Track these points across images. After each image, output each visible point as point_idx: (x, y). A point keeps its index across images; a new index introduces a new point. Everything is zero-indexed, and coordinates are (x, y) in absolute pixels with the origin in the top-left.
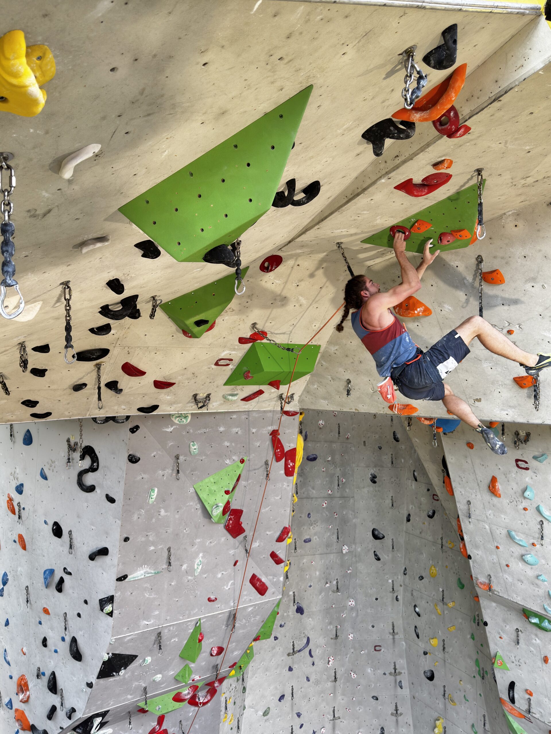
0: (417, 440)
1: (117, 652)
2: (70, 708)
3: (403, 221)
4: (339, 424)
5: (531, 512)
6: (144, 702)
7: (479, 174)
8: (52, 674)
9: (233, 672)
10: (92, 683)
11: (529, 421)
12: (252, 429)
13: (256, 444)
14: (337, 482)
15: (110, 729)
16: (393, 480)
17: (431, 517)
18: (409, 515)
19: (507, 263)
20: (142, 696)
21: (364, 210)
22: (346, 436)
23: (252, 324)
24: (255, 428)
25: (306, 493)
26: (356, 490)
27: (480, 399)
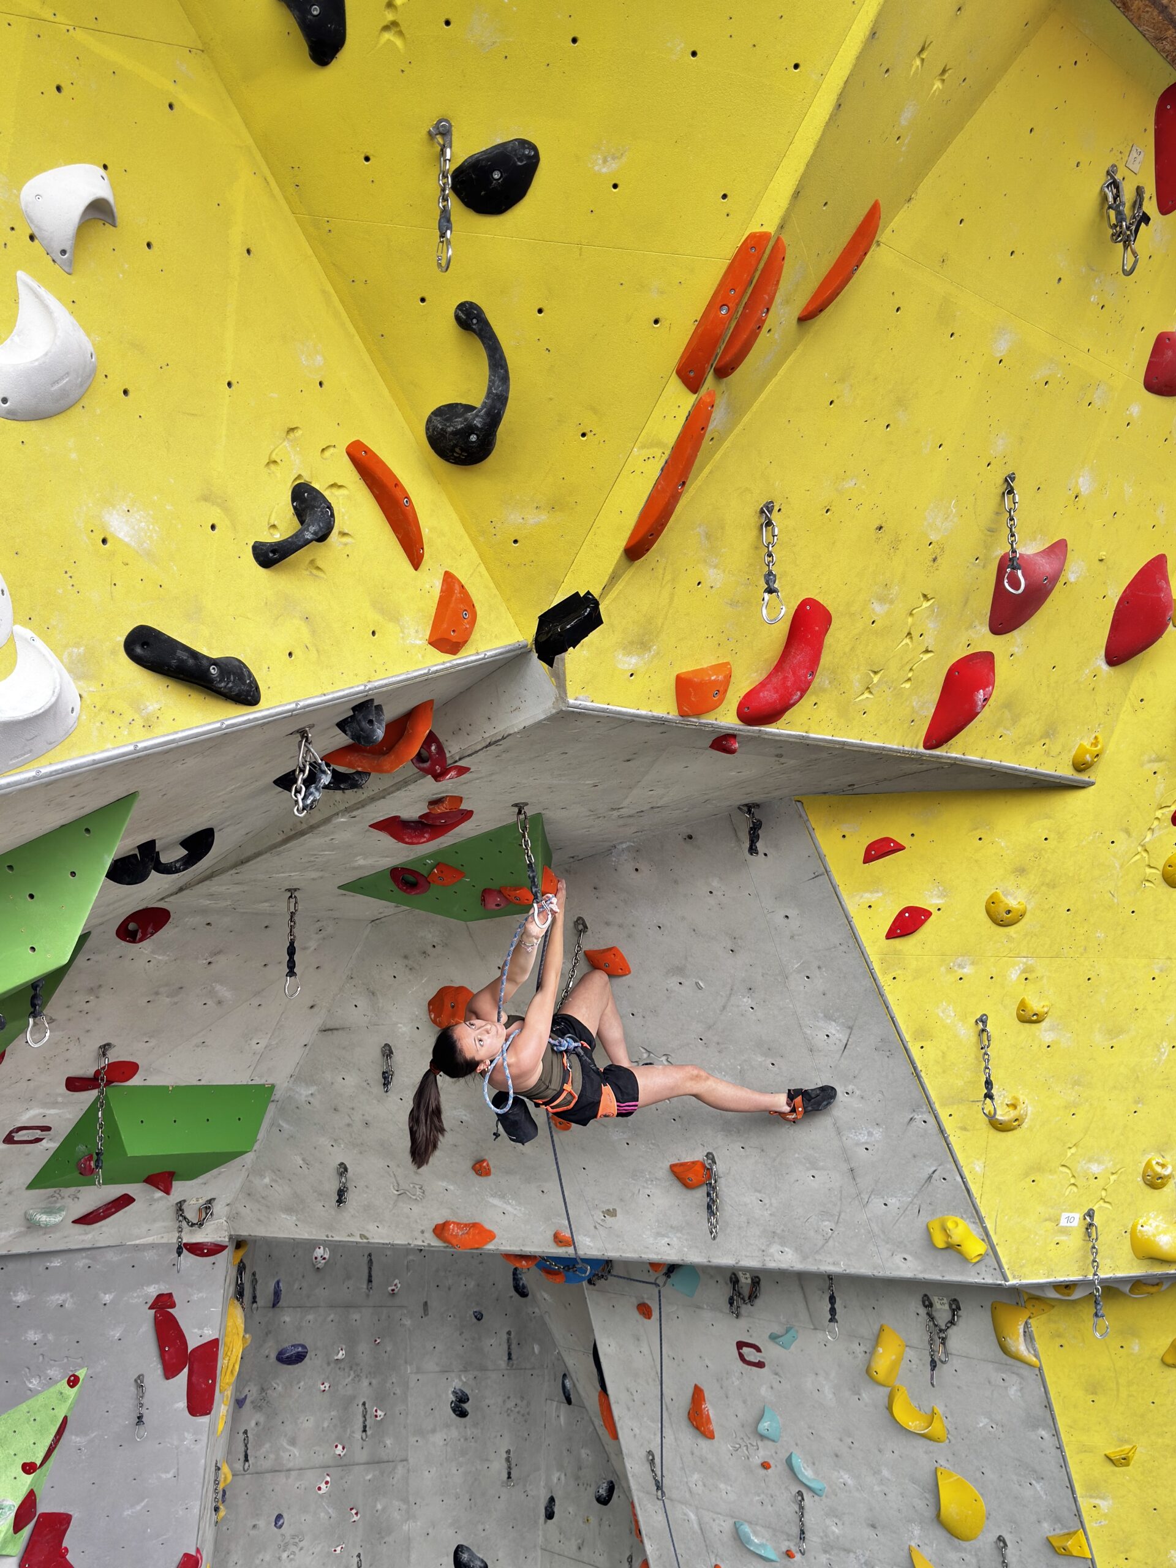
0: (546, 1296)
3: (413, 861)
4: (370, 1255)
5: (778, 1468)
7: (520, 813)
11: (711, 1260)
12: (102, 1295)
13: (112, 1333)
14: (361, 1419)
16: (510, 1404)
17: (604, 1501)
18: (552, 1500)
19: (629, 936)
21: (325, 851)
22: (390, 1288)
23: (100, 1047)
24: (111, 1293)
25: (272, 1456)
26: (412, 1440)
27: (614, 1210)
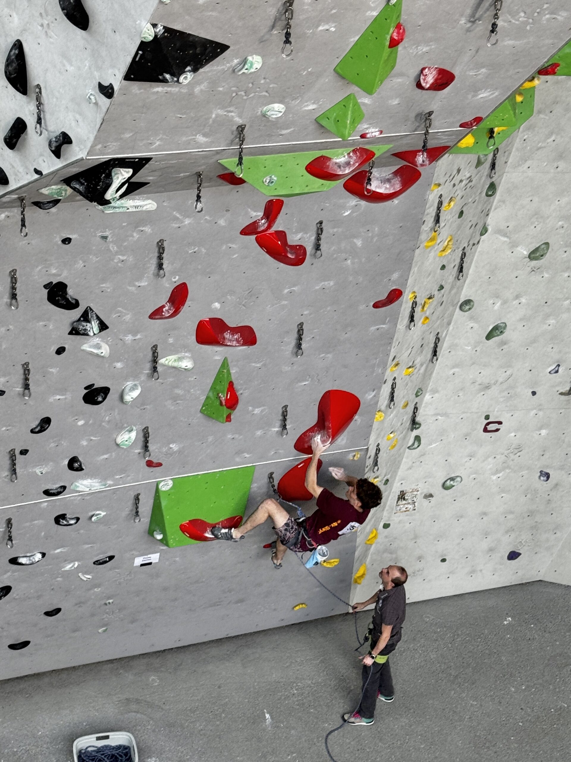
1: (177, 26)
2: (58, 133)
6: (236, 160)
8: (15, 45)
9: (469, 141)
10: (111, 87)
15: (150, 201)
20: (232, 143)
